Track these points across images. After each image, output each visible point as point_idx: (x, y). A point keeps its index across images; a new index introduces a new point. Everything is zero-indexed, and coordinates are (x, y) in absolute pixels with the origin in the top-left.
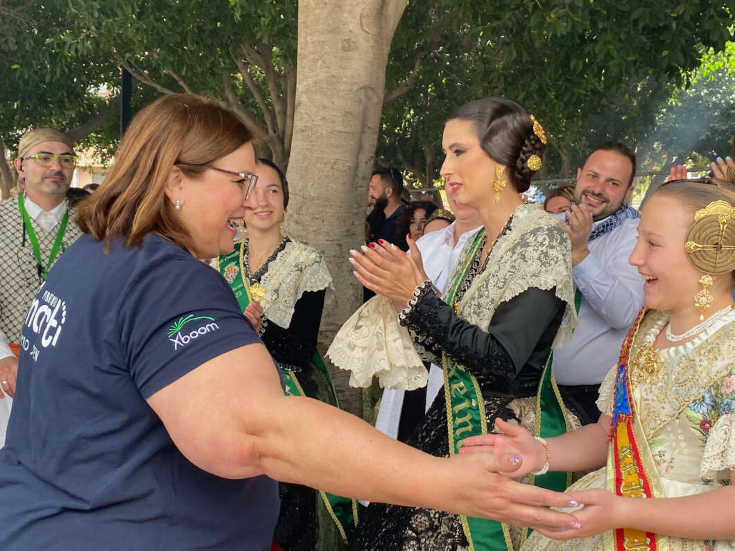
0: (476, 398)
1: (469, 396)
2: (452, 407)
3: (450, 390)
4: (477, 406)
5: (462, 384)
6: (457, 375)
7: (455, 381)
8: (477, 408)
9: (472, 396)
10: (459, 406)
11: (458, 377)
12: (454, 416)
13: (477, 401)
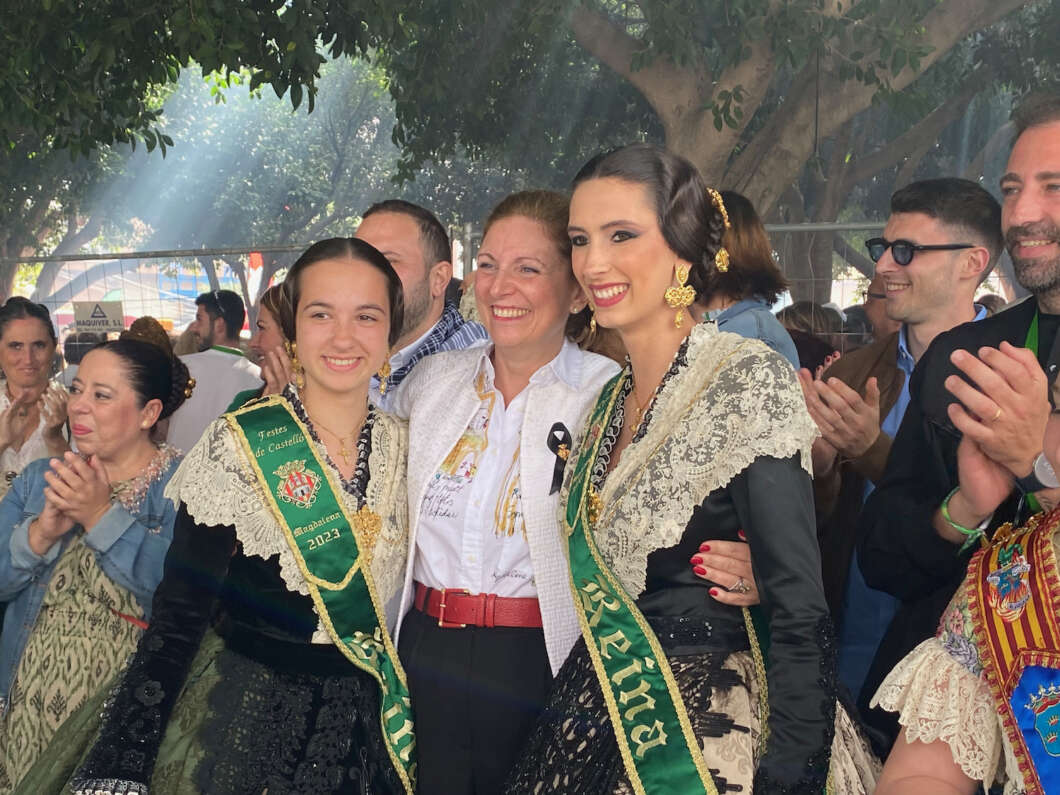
0: (651, 655)
1: (638, 651)
2: (609, 676)
3: (599, 649)
4: (656, 666)
5: (620, 635)
6: (607, 620)
7: (606, 631)
8: (657, 670)
9: (644, 651)
10: (621, 672)
11: (612, 623)
12: (616, 690)
13: (655, 660)
